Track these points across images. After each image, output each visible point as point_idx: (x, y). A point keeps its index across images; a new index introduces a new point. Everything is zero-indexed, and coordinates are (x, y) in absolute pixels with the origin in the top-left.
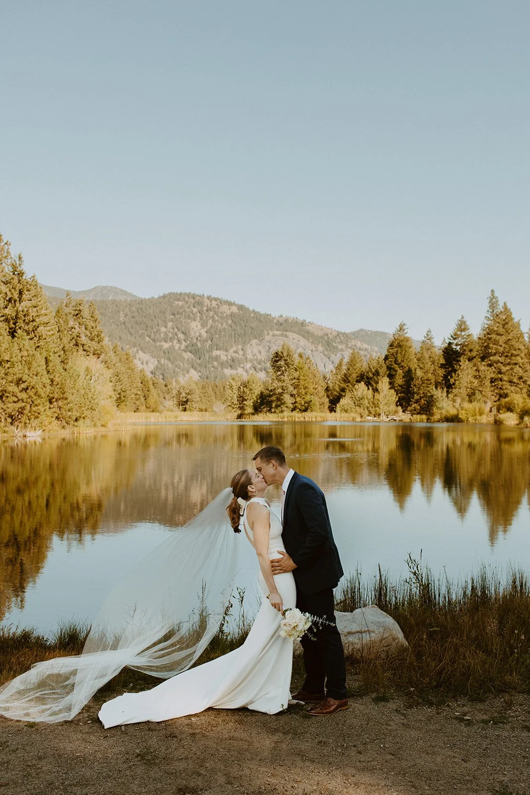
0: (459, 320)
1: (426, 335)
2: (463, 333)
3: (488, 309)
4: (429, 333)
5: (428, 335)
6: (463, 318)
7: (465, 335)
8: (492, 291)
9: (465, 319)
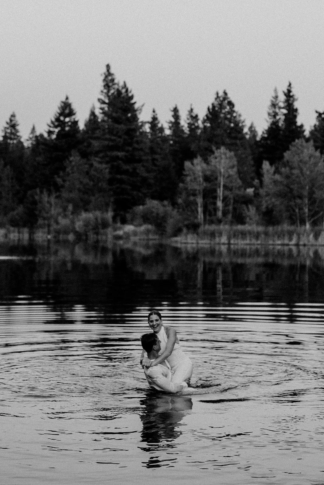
0: (63, 102)
1: (9, 121)
2: (67, 120)
3: (102, 88)
4: (13, 118)
5: (11, 121)
6: (67, 98)
7: (69, 122)
8: (108, 66)
9: (70, 101)
